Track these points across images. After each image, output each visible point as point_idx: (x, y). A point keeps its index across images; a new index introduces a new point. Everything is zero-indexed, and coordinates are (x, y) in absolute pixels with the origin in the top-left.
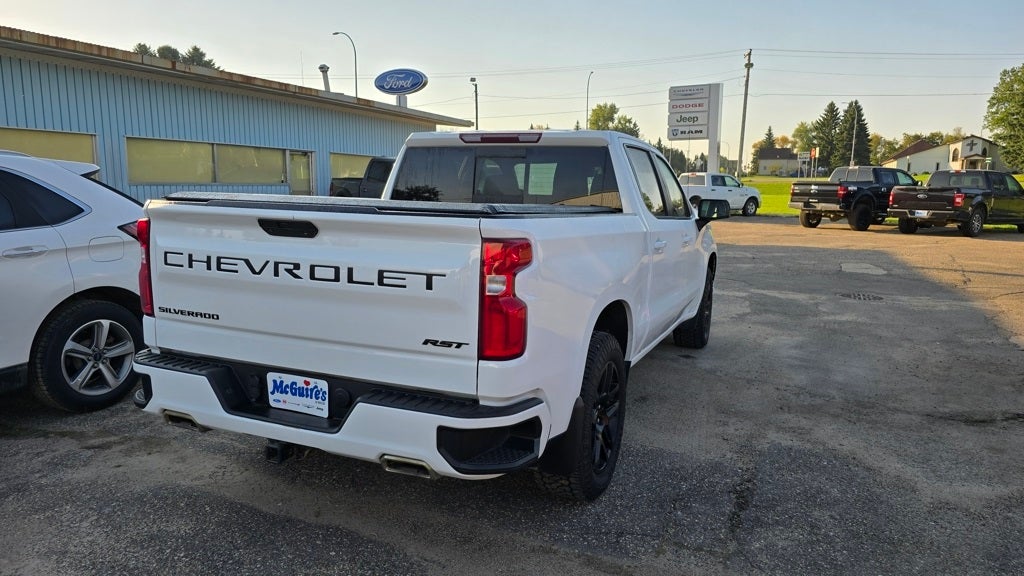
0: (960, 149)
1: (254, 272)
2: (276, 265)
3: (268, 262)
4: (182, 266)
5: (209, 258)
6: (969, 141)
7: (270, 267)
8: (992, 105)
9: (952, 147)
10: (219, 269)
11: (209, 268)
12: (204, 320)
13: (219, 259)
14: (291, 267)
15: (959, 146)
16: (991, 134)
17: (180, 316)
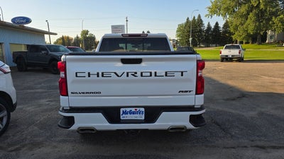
1: (118, 76)
2: (128, 73)
4: (85, 77)
5: (98, 73)
7: (125, 74)
10: (103, 76)
11: (98, 76)
12: (93, 94)
13: (103, 73)
14: (133, 73)
17: (82, 94)
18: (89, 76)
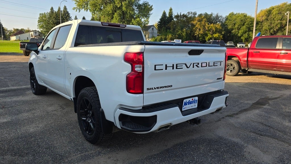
0: (33, 34)
1: (187, 67)
2: (194, 64)
3: (191, 64)
4: (162, 70)
5: (173, 65)
6: (35, 32)
7: (192, 65)
8: (39, 23)
9: (31, 33)
10: (177, 68)
11: (173, 69)
12: (167, 88)
13: (177, 65)
14: (197, 64)
15: (32, 33)
16: (40, 30)
17: (157, 90)
18: (166, 69)
